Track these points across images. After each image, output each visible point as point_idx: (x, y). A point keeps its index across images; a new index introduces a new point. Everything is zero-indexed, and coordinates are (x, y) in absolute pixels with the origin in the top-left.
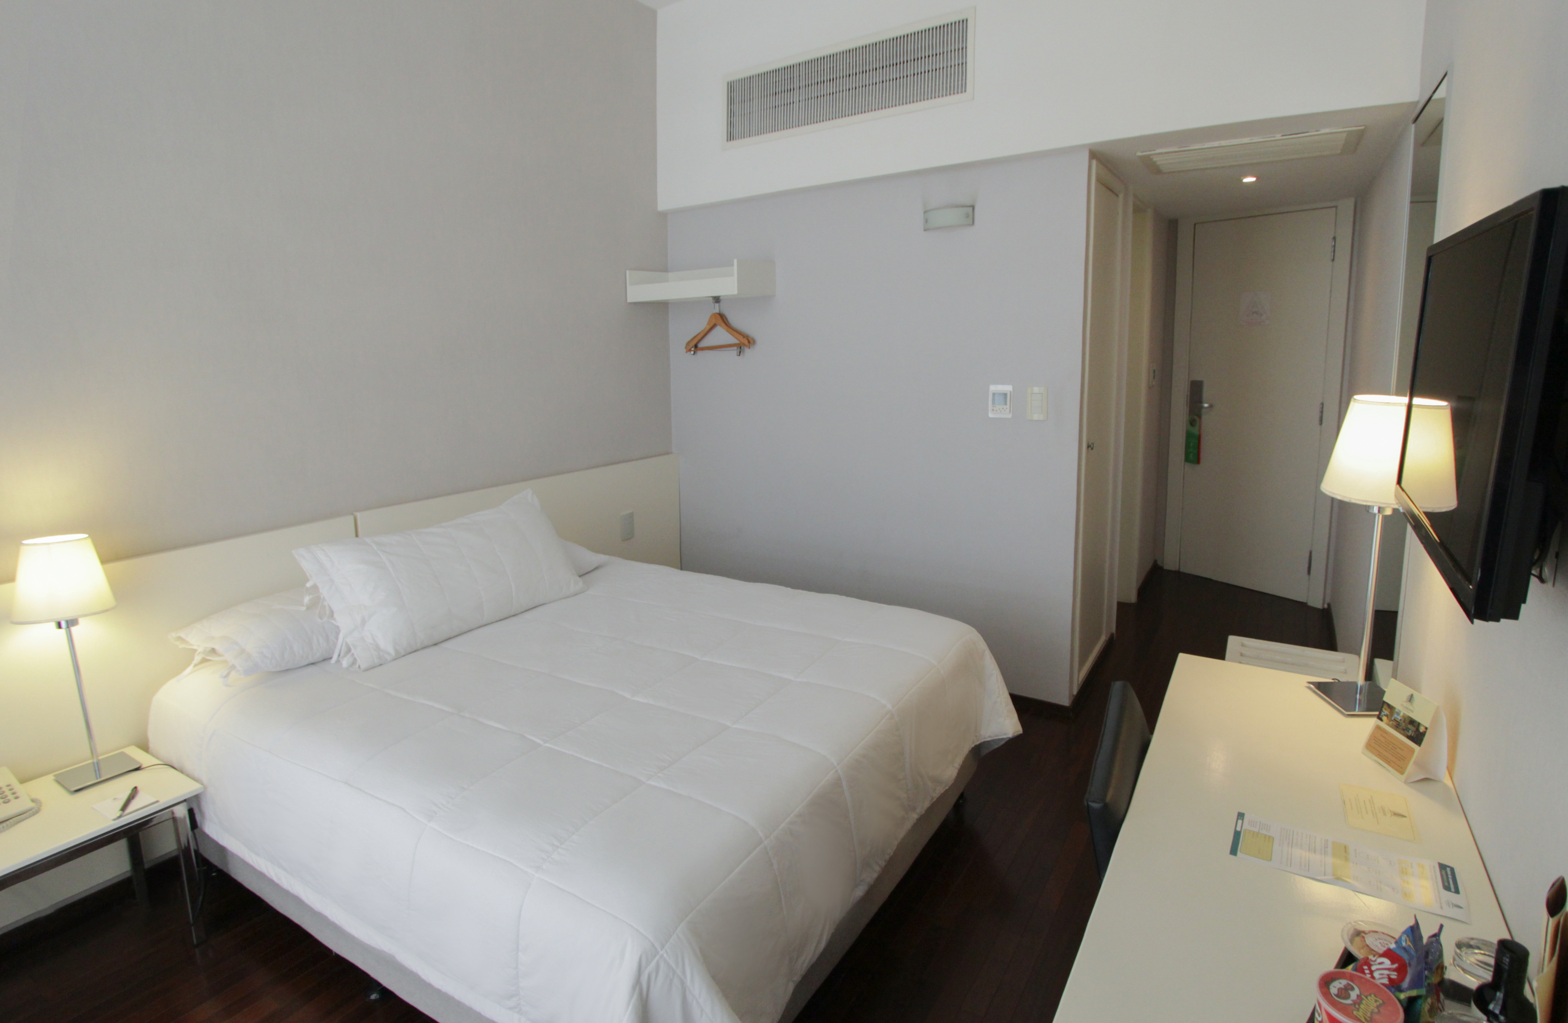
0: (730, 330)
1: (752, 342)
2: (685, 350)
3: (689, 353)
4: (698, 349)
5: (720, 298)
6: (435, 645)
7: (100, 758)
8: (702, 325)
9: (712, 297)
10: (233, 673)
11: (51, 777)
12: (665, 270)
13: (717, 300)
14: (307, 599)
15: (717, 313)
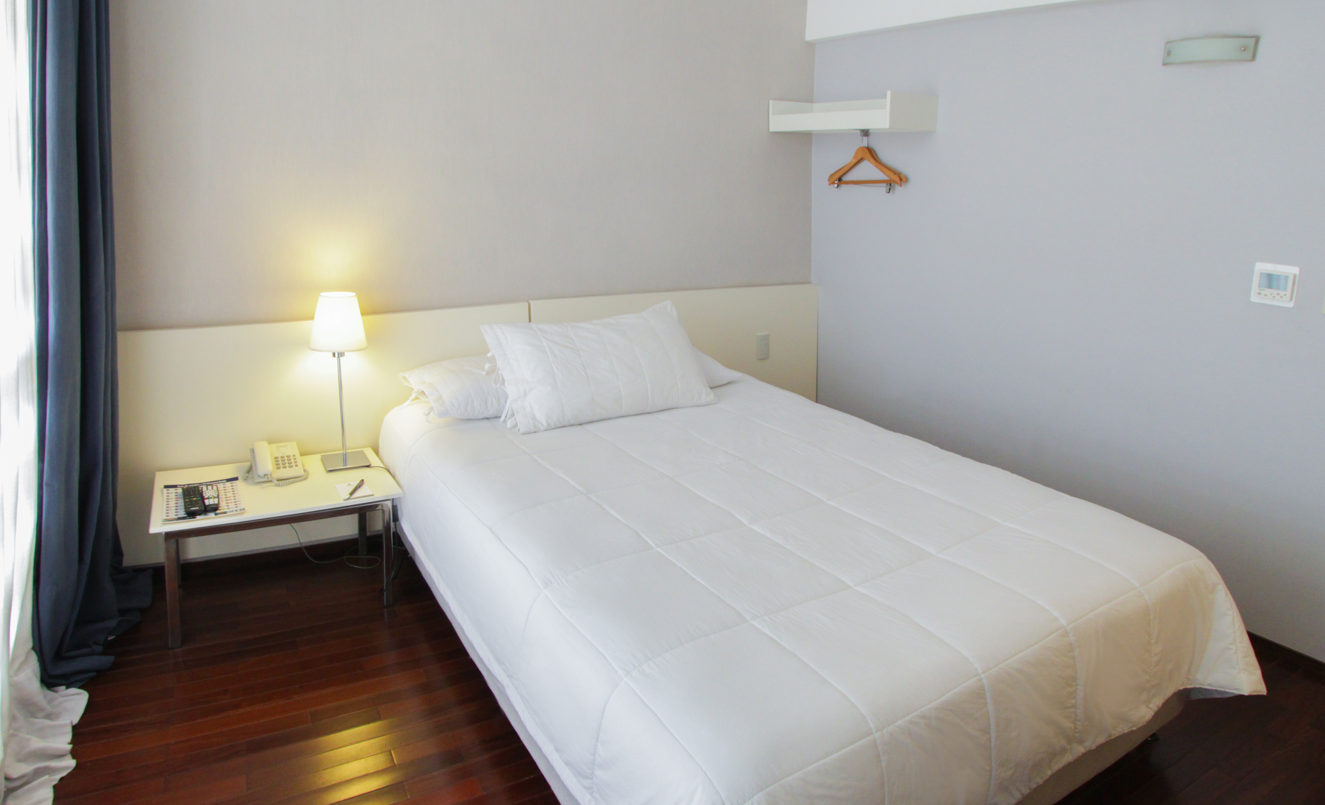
0: (880, 166)
1: (904, 179)
2: (828, 182)
3: (832, 185)
4: (842, 182)
5: (870, 131)
6: (580, 424)
7: (348, 451)
8: (847, 158)
9: (860, 130)
10: (432, 413)
11: (318, 456)
12: (811, 101)
13: (866, 133)
14: (487, 366)
15: (865, 147)
